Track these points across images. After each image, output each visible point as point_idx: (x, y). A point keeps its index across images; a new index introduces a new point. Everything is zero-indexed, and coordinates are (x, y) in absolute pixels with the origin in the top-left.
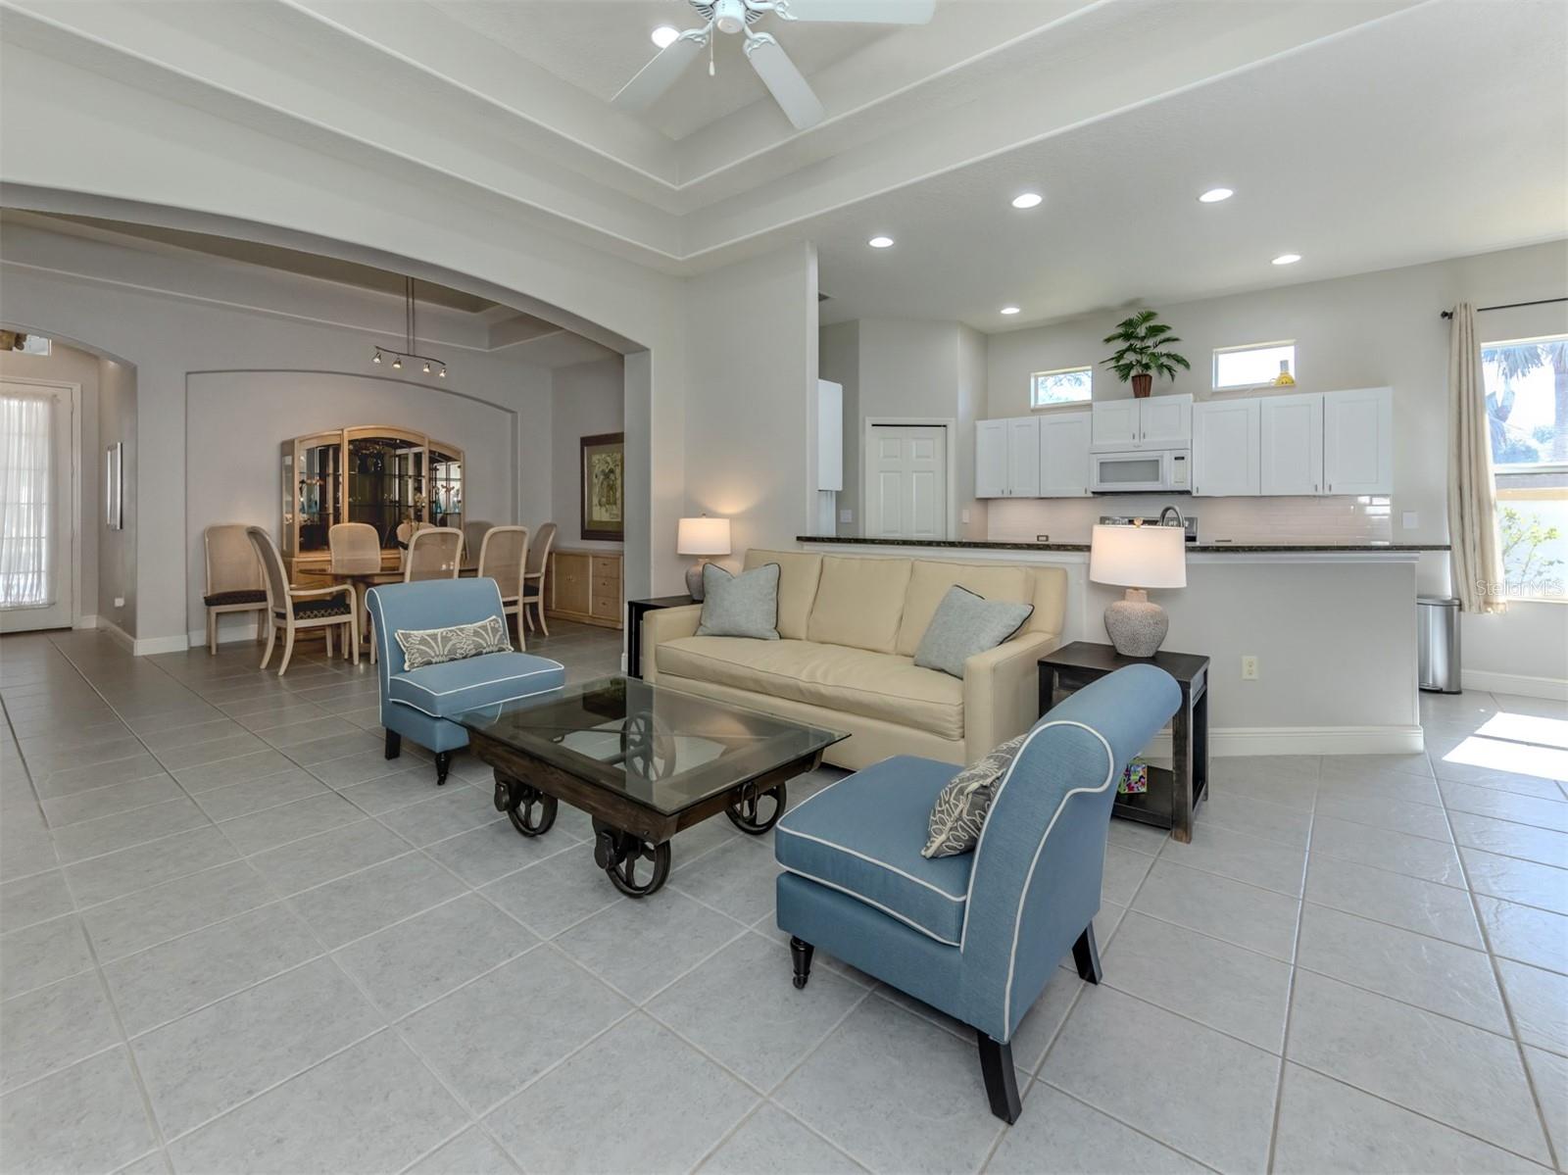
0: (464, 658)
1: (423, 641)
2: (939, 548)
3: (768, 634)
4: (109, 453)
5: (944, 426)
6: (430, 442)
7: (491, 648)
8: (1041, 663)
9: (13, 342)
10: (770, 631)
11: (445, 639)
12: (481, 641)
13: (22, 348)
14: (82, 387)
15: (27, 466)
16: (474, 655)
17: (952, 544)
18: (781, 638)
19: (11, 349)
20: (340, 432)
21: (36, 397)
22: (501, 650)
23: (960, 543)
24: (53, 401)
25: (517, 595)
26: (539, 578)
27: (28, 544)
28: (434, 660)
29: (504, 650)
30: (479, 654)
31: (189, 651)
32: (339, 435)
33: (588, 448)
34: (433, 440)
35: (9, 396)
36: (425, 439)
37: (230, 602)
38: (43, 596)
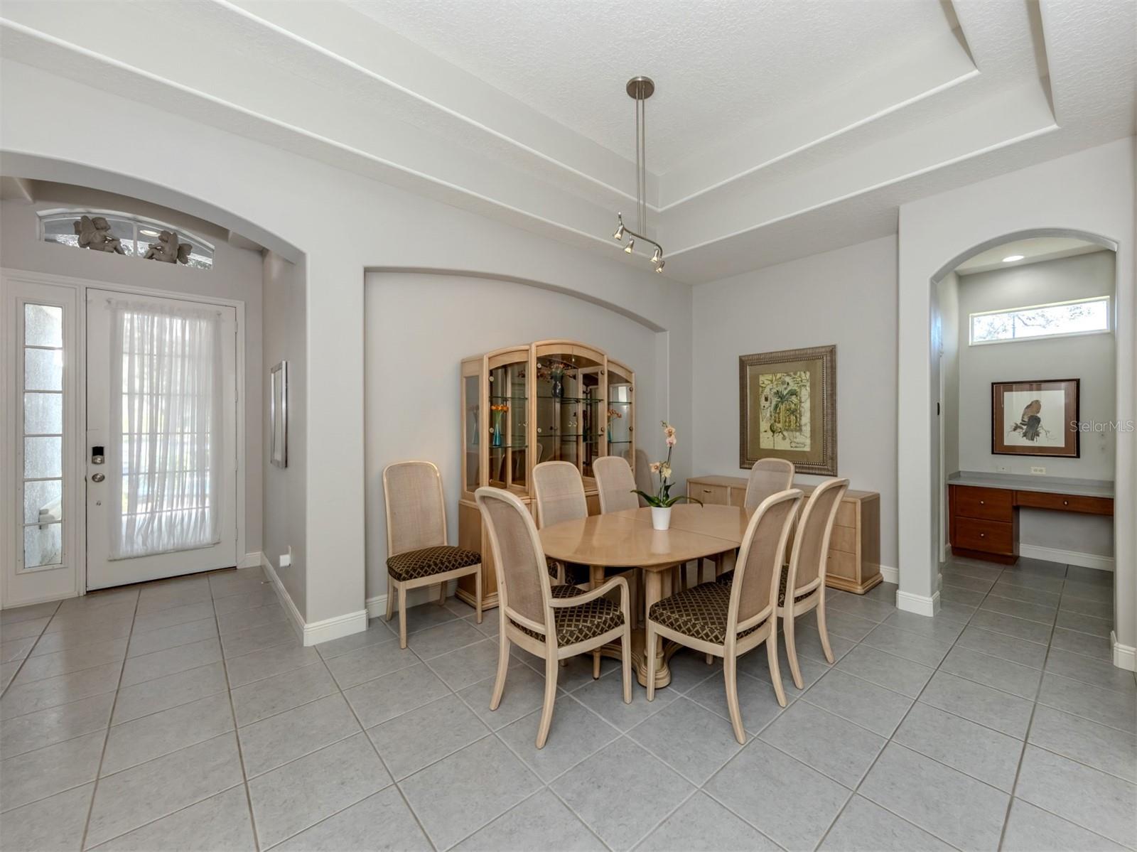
4: (273, 375)
6: (608, 361)
9: (176, 253)
13: (186, 262)
14: (245, 304)
15: (190, 392)
19: (175, 262)
20: (528, 347)
21: (198, 315)
24: (216, 320)
27: (192, 476)
31: (368, 631)
32: (527, 350)
33: (753, 367)
34: (611, 359)
35: (172, 313)
36: (603, 355)
37: (422, 573)
38: (208, 533)
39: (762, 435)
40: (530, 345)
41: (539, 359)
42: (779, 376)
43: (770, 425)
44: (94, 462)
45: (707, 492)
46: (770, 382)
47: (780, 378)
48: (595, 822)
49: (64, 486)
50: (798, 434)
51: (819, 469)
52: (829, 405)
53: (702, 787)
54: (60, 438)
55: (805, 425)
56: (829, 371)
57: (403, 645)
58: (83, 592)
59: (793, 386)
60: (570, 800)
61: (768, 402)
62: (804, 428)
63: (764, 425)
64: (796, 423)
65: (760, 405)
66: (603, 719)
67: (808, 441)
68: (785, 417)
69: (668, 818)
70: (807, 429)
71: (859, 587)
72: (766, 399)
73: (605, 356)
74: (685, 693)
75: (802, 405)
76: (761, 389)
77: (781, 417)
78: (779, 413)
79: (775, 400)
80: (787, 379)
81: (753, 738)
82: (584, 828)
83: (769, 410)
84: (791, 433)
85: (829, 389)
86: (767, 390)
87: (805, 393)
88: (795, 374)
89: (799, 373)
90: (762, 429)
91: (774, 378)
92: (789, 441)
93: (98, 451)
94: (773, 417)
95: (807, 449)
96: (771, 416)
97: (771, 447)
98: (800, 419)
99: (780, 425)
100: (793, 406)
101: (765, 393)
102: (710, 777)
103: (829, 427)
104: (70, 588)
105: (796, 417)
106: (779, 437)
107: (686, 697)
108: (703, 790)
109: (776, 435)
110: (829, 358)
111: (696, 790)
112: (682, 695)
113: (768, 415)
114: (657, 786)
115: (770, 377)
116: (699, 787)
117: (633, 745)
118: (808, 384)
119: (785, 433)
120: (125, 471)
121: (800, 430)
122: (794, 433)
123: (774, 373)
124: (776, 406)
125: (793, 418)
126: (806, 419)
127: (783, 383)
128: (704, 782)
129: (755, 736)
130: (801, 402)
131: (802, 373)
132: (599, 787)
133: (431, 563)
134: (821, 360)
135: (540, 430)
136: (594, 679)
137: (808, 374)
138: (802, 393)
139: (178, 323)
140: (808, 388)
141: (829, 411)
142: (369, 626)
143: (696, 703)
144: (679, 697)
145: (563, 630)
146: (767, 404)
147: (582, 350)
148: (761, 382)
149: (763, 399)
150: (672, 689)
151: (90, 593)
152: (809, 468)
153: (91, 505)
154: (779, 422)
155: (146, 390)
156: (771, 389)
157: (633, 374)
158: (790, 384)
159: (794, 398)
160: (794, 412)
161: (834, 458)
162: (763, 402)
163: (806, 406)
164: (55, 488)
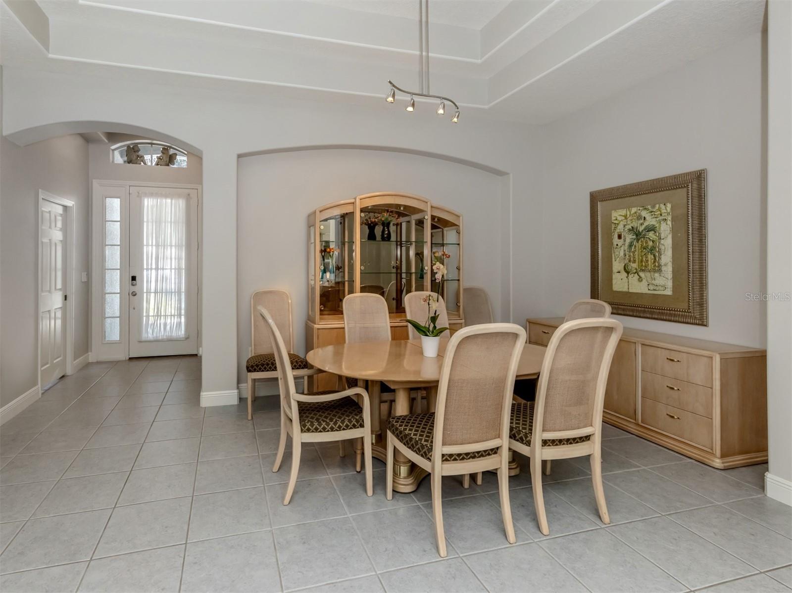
6: (432, 207)
9: (168, 159)
13: (173, 164)
19: (168, 165)
20: (353, 201)
21: (179, 196)
24: (188, 198)
31: (238, 405)
32: (353, 203)
33: (604, 203)
34: (434, 205)
35: (166, 196)
36: (427, 202)
37: (263, 369)
38: (183, 332)
39: (615, 276)
40: (355, 199)
41: (362, 211)
42: (634, 210)
43: (624, 264)
44: (133, 285)
45: (545, 332)
46: (623, 218)
47: (636, 213)
48: (285, 563)
49: (121, 298)
50: (657, 275)
51: (682, 316)
52: (697, 241)
53: (380, 574)
54: (119, 271)
55: (666, 265)
56: (696, 200)
57: (250, 418)
58: (127, 358)
59: (651, 221)
60: (280, 544)
61: (622, 240)
62: (663, 269)
63: (617, 266)
64: (654, 262)
65: (612, 244)
66: (342, 501)
67: (670, 284)
68: (642, 256)
69: (336, 583)
70: (668, 270)
71: (718, 461)
72: (620, 237)
73: (429, 203)
74: (422, 503)
75: (662, 242)
76: (613, 226)
77: (637, 257)
78: (634, 252)
79: (629, 237)
80: (644, 214)
81: (458, 556)
82: (276, 563)
83: (622, 248)
84: (648, 274)
85: (696, 222)
86: (620, 227)
87: (665, 229)
88: (653, 207)
89: (657, 206)
90: (615, 269)
91: (628, 213)
92: (647, 283)
93: (134, 278)
94: (627, 256)
95: (669, 292)
96: (625, 255)
97: (625, 289)
98: (660, 258)
99: (635, 265)
100: (651, 243)
101: (618, 231)
102: (393, 569)
103: (697, 267)
104: (122, 356)
105: (654, 256)
106: (634, 278)
107: (421, 506)
108: (379, 576)
109: (630, 276)
110: (695, 186)
111: (374, 573)
112: (419, 504)
113: (622, 254)
114: (345, 559)
115: (623, 212)
116: (378, 572)
117: (350, 525)
118: (670, 218)
119: (642, 274)
120: (145, 291)
121: (660, 271)
122: (652, 273)
123: (629, 207)
124: (631, 245)
125: (650, 257)
126: (667, 258)
127: (639, 217)
128: (385, 571)
129: (461, 555)
130: (660, 239)
131: (662, 206)
132: (304, 543)
133: (270, 363)
134: (685, 189)
135: (363, 268)
136: (357, 472)
137: (669, 206)
138: (662, 228)
139: (169, 201)
140: (669, 223)
141: (697, 248)
142: (240, 402)
143: (427, 513)
144: (416, 504)
145: (306, 420)
146: (620, 242)
147: (408, 200)
148: (613, 218)
149: (616, 236)
150: (414, 497)
151: (131, 359)
152: (671, 315)
153: (131, 310)
154: (634, 262)
155: (154, 244)
156: (624, 226)
157: (461, 218)
158: (647, 218)
159: (651, 235)
160: (654, 250)
161: (702, 304)
162: (616, 240)
163: (667, 243)
164: (117, 298)
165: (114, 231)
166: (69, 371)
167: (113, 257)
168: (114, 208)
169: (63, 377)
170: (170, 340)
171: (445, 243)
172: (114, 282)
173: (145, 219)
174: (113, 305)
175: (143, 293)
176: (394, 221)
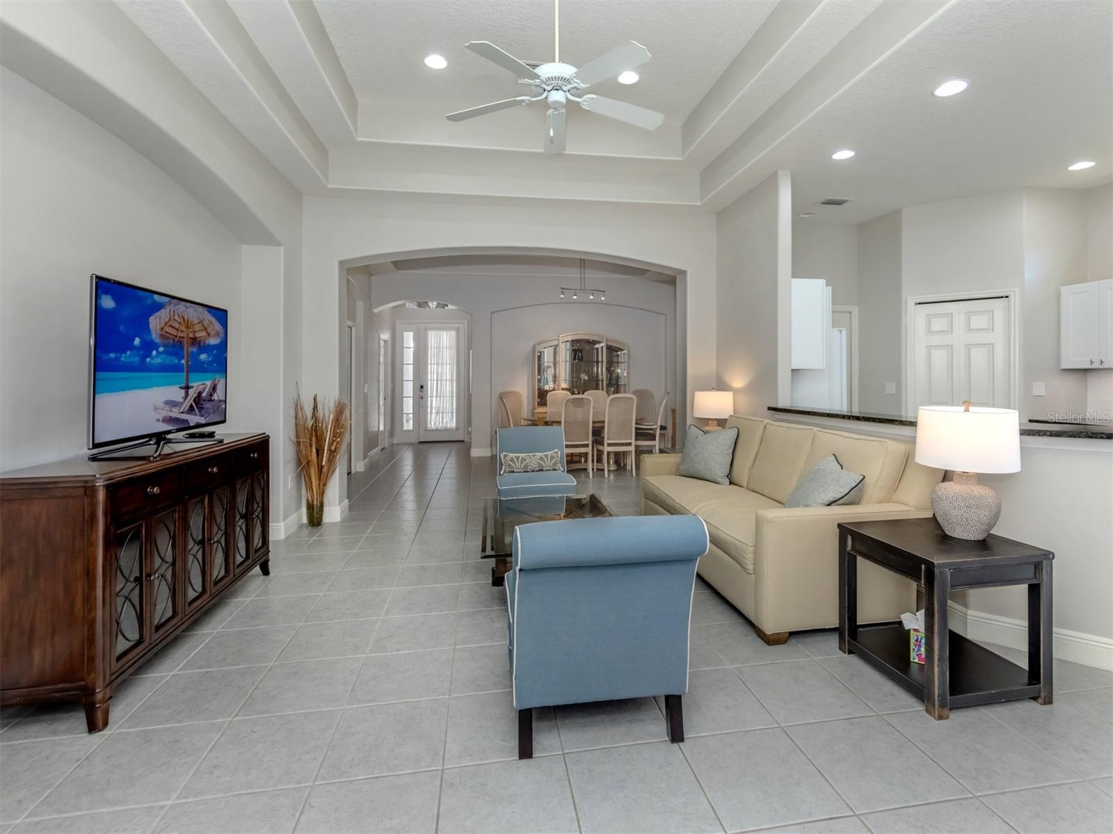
0: (533, 471)
1: (512, 460)
2: (849, 421)
3: (719, 480)
5: (1007, 297)
6: (607, 340)
7: (548, 468)
8: (840, 526)
10: (721, 477)
11: (523, 460)
12: (543, 464)
16: (537, 471)
17: (858, 418)
18: (731, 483)
21: (452, 329)
22: (554, 470)
23: (863, 417)
24: (458, 330)
25: (631, 439)
26: (656, 429)
28: (515, 471)
29: (557, 470)
30: (542, 470)
32: (557, 339)
35: (443, 329)
36: (603, 337)
38: (455, 424)
41: (568, 342)
44: (421, 391)
49: (413, 400)
54: (412, 382)
58: (418, 442)
73: (605, 338)
93: (422, 387)
104: (415, 440)
120: (429, 395)
139: (445, 333)
151: (420, 442)
153: (420, 409)
164: (411, 400)
165: (409, 356)
166: (386, 446)
167: (409, 372)
168: (409, 339)
169: (383, 449)
170: (446, 430)
171: (620, 361)
172: (409, 389)
173: (430, 346)
174: (408, 406)
175: (428, 397)
176: (587, 348)
